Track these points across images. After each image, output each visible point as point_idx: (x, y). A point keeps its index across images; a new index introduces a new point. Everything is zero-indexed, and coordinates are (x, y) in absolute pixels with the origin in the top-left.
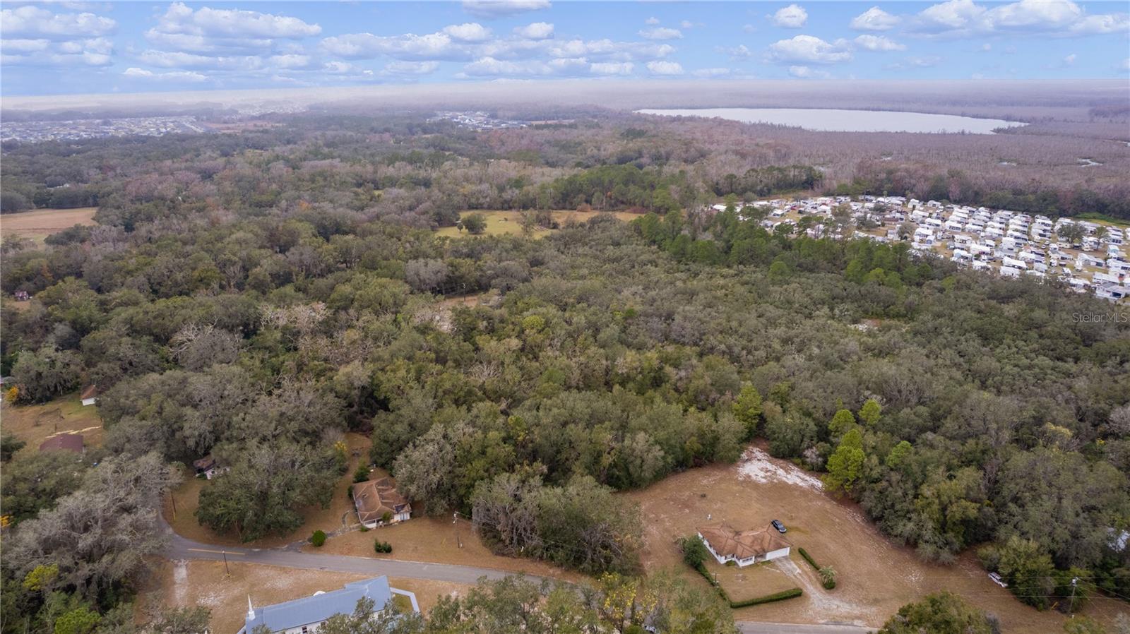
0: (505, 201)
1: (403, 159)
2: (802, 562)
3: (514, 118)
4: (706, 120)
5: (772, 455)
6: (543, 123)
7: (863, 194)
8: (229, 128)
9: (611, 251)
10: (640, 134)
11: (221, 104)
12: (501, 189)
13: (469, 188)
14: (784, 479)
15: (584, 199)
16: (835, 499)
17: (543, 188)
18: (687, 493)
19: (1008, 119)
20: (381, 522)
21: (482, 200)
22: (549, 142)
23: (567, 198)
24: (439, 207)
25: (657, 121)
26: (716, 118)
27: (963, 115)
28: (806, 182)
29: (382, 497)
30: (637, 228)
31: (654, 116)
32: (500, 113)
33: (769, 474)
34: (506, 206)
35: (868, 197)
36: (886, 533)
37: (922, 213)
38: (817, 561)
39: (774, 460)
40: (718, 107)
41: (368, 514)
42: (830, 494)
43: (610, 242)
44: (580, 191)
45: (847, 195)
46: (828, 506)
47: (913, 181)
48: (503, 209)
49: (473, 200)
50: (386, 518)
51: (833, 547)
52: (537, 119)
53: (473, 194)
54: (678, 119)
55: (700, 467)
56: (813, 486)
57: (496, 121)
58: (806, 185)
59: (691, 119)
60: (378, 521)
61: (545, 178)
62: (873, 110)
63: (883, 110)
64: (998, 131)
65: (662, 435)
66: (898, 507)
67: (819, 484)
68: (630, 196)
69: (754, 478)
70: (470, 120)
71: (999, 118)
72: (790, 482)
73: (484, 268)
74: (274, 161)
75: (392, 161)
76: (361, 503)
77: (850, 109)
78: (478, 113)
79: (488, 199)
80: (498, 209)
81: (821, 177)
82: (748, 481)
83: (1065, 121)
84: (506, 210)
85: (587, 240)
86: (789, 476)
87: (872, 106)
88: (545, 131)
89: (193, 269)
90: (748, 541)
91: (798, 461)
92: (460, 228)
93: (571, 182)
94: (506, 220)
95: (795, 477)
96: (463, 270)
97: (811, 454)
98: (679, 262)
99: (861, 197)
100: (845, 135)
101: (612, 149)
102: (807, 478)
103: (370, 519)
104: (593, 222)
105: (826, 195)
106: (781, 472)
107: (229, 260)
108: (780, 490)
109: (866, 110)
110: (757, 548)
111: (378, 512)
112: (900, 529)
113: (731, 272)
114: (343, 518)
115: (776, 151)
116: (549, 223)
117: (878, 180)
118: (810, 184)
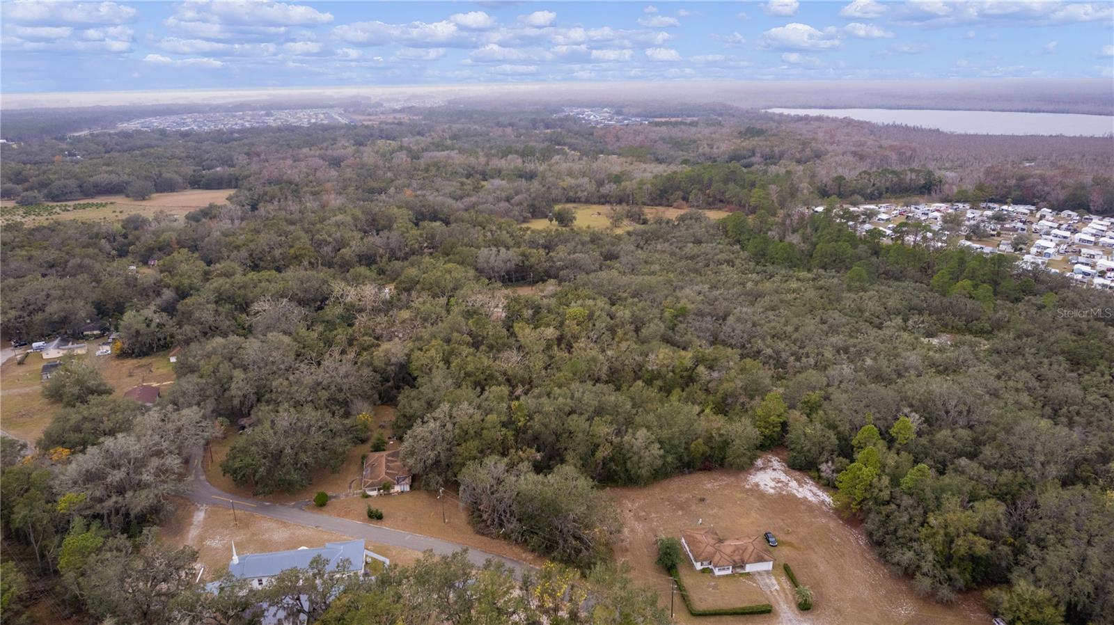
0: (603, 196)
1: (516, 152)
2: (784, 579)
3: (638, 115)
4: (834, 120)
5: (789, 466)
6: (663, 120)
7: (985, 201)
8: (370, 120)
9: (690, 248)
10: (760, 133)
11: (370, 98)
12: (600, 184)
13: (569, 181)
14: (795, 492)
15: (681, 196)
16: (842, 518)
17: (642, 183)
18: (686, 496)
20: (382, 491)
21: (580, 194)
22: (663, 139)
23: (663, 194)
24: (534, 199)
25: (781, 119)
26: (846, 118)
28: (924, 187)
29: (388, 468)
30: (722, 227)
31: (781, 115)
32: (626, 110)
33: (780, 485)
34: (603, 200)
35: (990, 205)
36: (884, 558)
37: (1050, 224)
39: (791, 471)
40: (854, 108)
41: (371, 481)
42: (838, 512)
43: (692, 240)
44: (678, 188)
45: (965, 202)
46: (832, 525)
47: (1046, 189)
48: (600, 203)
49: (571, 194)
50: (386, 487)
51: (823, 567)
52: (661, 116)
53: (571, 188)
54: (806, 119)
55: (709, 470)
56: (823, 502)
57: (620, 118)
58: (924, 190)
59: (819, 119)
60: (379, 490)
61: (647, 173)
63: (1043, 112)
65: (665, 433)
66: (900, 533)
67: (828, 500)
68: (727, 195)
69: (762, 487)
70: (593, 116)
72: (800, 496)
73: (555, 259)
74: (398, 151)
75: (505, 154)
76: (369, 472)
77: (1003, 111)
78: (605, 109)
79: (586, 193)
80: (595, 203)
81: (940, 182)
82: (756, 491)
84: (603, 204)
85: (669, 237)
86: (801, 489)
87: (1030, 107)
88: (664, 128)
89: (291, 247)
90: (728, 550)
91: (815, 474)
92: (551, 220)
93: (670, 178)
94: (599, 214)
95: (808, 491)
96: (533, 260)
97: (827, 469)
98: (758, 263)
99: (984, 205)
100: (988, 138)
101: (724, 147)
102: (820, 493)
103: (372, 487)
104: (682, 219)
105: (943, 201)
106: (794, 484)
107: (325, 240)
108: (785, 502)
109: (1022, 111)
110: (737, 558)
111: (380, 481)
112: (898, 557)
113: (810, 275)
114: (351, 484)
115: (900, 154)
116: (639, 219)
117: (1006, 187)
118: (928, 189)
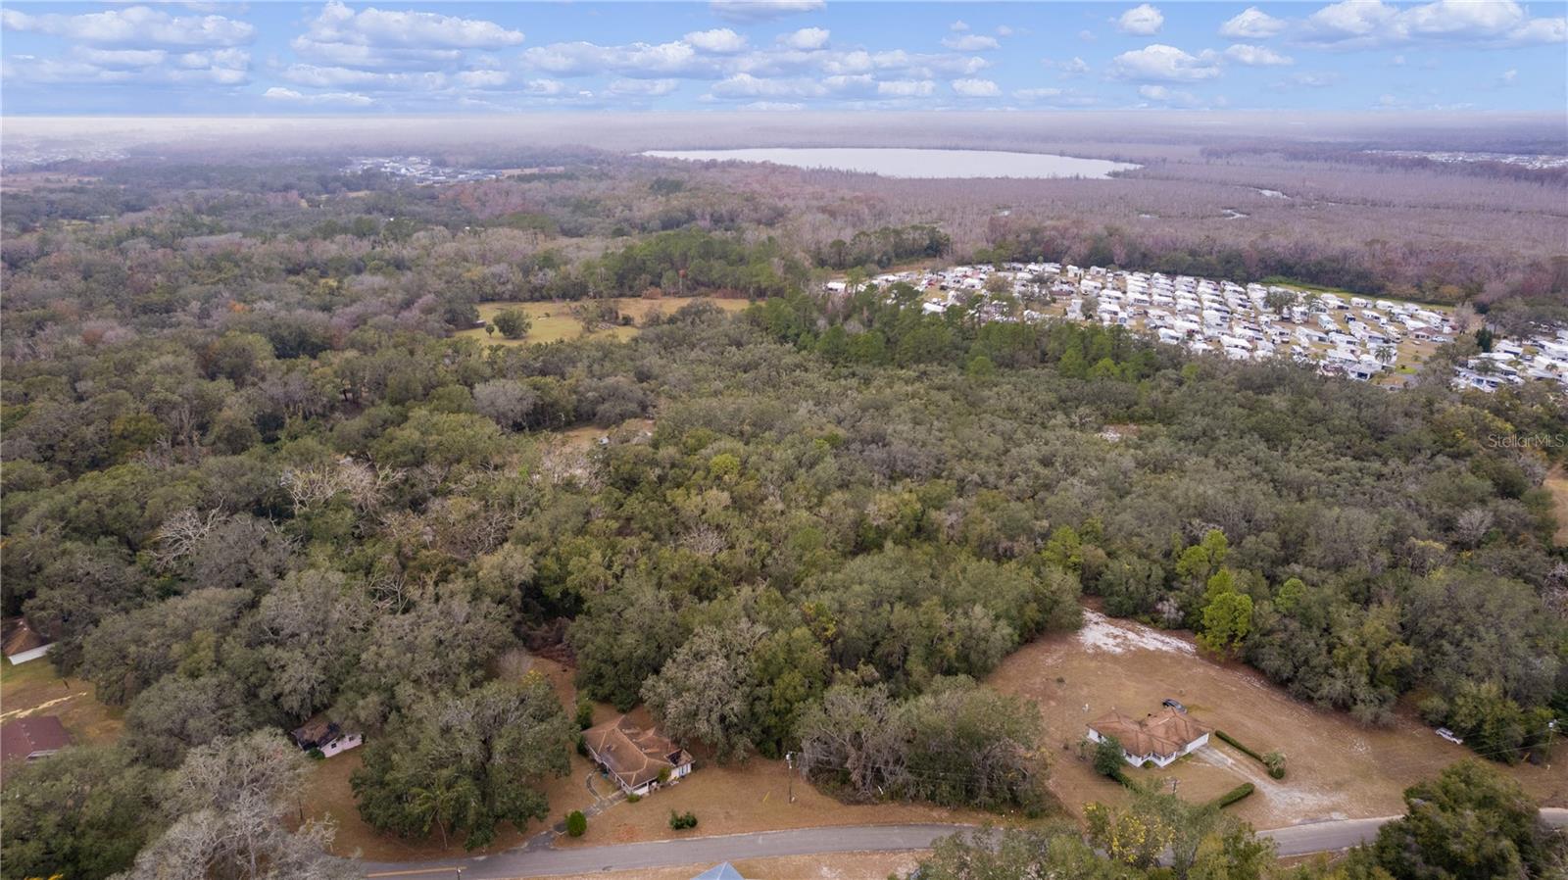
0: (536, 289)
1: (345, 230)
2: (1227, 748)
3: (473, 166)
4: (752, 165)
5: (1110, 616)
6: (535, 170)
7: (1009, 261)
9: (735, 355)
10: (676, 186)
12: (526, 271)
13: (477, 272)
14: (1141, 644)
15: (648, 281)
16: (1219, 663)
17: (589, 266)
18: (1038, 680)
19: (1116, 159)
20: (654, 784)
21: (500, 289)
22: (552, 200)
23: (628, 278)
24: (449, 302)
25: (686, 167)
26: (764, 163)
27: (1062, 154)
28: (929, 247)
29: (640, 746)
30: (754, 319)
31: (675, 160)
32: (451, 159)
33: (1119, 640)
34: (537, 294)
35: (1015, 265)
36: (1308, 698)
37: (1092, 284)
38: (1244, 743)
39: (1116, 621)
41: (634, 774)
42: (1210, 657)
43: (727, 341)
44: (642, 270)
45: (989, 263)
46: (1213, 673)
48: (533, 300)
49: (488, 289)
50: (661, 777)
51: (1249, 723)
52: (506, 166)
53: (484, 280)
54: (712, 165)
56: (1179, 648)
57: (447, 170)
58: (930, 251)
59: (732, 164)
60: (650, 783)
62: (950, 148)
64: (1115, 174)
67: (1185, 645)
68: (715, 275)
69: (1105, 648)
70: (414, 170)
71: (1105, 159)
72: (1152, 648)
73: (581, 389)
75: (329, 232)
76: (612, 760)
78: (411, 159)
79: (510, 286)
80: (525, 300)
81: (948, 240)
82: (1099, 654)
83: (1180, 162)
84: (538, 301)
85: (694, 340)
86: (1144, 640)
87: (948, 144)
88: (535, 184)
89: (110, 419)
90: (1160, 732)
91: (1147, 618)
92: (490, 330)
93: (627, 257)
94: (548, 315)
95: (1152, 640)
96: (555, 393)
97: (1169, 609)
98: (835, 364)
99: (1006, 266)
100: (937, 182)
101: (649, 208)
102: (1167, 640)
103: (640, 782)
104: (684, 312)
105: (962, 263)
106: (1131, 635)
108: (1142, 660)
109: (941, 148)
110: (1175, 739)
111: (648, 769)
112: (1325, 690)
113: (912, 374)
114: (589, 786)
115: (872, 207)
116: (617, 317)
117: (1020, 243)
118: (934, 250)
